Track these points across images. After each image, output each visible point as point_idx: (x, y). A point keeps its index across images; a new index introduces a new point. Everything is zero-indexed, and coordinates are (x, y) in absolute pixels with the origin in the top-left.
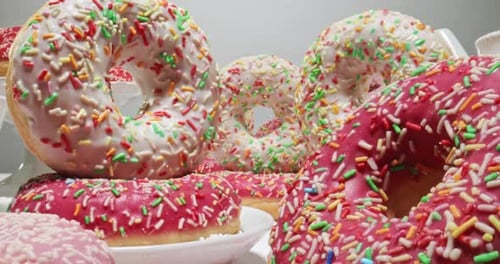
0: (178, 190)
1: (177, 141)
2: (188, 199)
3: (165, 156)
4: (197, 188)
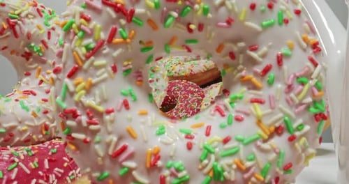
0: (33, 155)
1: (40, 114)
2: (41, 163)
3: (29, 126)
4: (50, 153)
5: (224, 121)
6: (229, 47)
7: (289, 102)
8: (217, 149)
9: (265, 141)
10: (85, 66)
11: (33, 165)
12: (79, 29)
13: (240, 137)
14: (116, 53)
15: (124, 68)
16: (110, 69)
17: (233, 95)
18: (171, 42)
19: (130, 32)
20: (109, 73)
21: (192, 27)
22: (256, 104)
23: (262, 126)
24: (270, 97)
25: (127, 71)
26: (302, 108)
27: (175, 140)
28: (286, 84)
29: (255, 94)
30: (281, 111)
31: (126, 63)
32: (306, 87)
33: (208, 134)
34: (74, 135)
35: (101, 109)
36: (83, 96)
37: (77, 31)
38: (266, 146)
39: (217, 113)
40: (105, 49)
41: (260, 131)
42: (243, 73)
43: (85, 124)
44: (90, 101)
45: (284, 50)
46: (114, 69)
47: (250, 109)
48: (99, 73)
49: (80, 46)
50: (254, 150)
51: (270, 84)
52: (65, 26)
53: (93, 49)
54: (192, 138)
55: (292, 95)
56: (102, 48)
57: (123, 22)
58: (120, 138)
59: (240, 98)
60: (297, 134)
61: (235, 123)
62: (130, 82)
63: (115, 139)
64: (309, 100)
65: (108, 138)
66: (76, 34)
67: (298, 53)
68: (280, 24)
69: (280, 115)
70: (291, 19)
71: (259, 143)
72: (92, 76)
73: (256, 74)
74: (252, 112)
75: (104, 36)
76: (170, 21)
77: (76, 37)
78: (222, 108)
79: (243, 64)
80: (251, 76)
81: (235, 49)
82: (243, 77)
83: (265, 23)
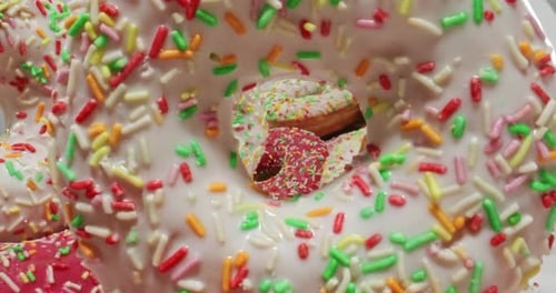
0: (27, 259)
1: (41, 185)
2: (40, 274)
4: (57, 256)
5: (368, 204)
6: (379, 65)
7: (493, 171)
8: (355, 260)
9: (446, 245)
10: (109, 101)
11: (26, 276)
12: (98, 31)
13: (398, 236)
14: (165, 78)
15: (181, 106)
16: (154, 106)
17: (385, 156)
18: (269, 56)
19: (193, 37)
20: (153, 114)
21: (310, 27)
22: (429, 174)
23: (440, 214)
24: (456, 161)
25: (188, 111)
26: (518, 181)
27: (277, 240)
28: (487, 137)
29: (428, 155)
30: (478, 187)
31: (185, 96)
32: (527, 143)
33: (338, 229)
34: (89, 229)
35: (138, 181)
36: (105, 158)
37: (93, 36)
38: (448, 254)
39: (356, 190)
40: (145, 69)
41: (437, 227)
42: (405, 115)
43: (108, 209)
44: (117, 167)
45: (485, 72)
46: (164, 107)
47: (417, 184)
48: (134, 114)
49: (100, 63)
50: (426, 261)
51: (457, 136)
52: (73, 27)
53: (122, 70)
54: (308, 236)
55: (499, 157)
56: (139, 69)
57: (179, 18)
58: (174, 236)
59: (400, 162)
60: (508, 231)
61: (390, 210)
62: (194, 131)
63: (164, 237)
64: (532, 166)
65: (152, 237)
66: (91, 41)
67: (511, 76)
68: (478, 22)
69: (477, 195)
70: (499, 12)
71: (434, 248)
72: (122, 120)
73: (430, 117)
74: (421, 190)
75: (143, 44)
76: (267, 16)
77: (92, 47)
78: (365, 179)
79: (406, 99)
80: (419, 120)
81: (391, 69)
82: (405, 122)
83: (447, 20)
